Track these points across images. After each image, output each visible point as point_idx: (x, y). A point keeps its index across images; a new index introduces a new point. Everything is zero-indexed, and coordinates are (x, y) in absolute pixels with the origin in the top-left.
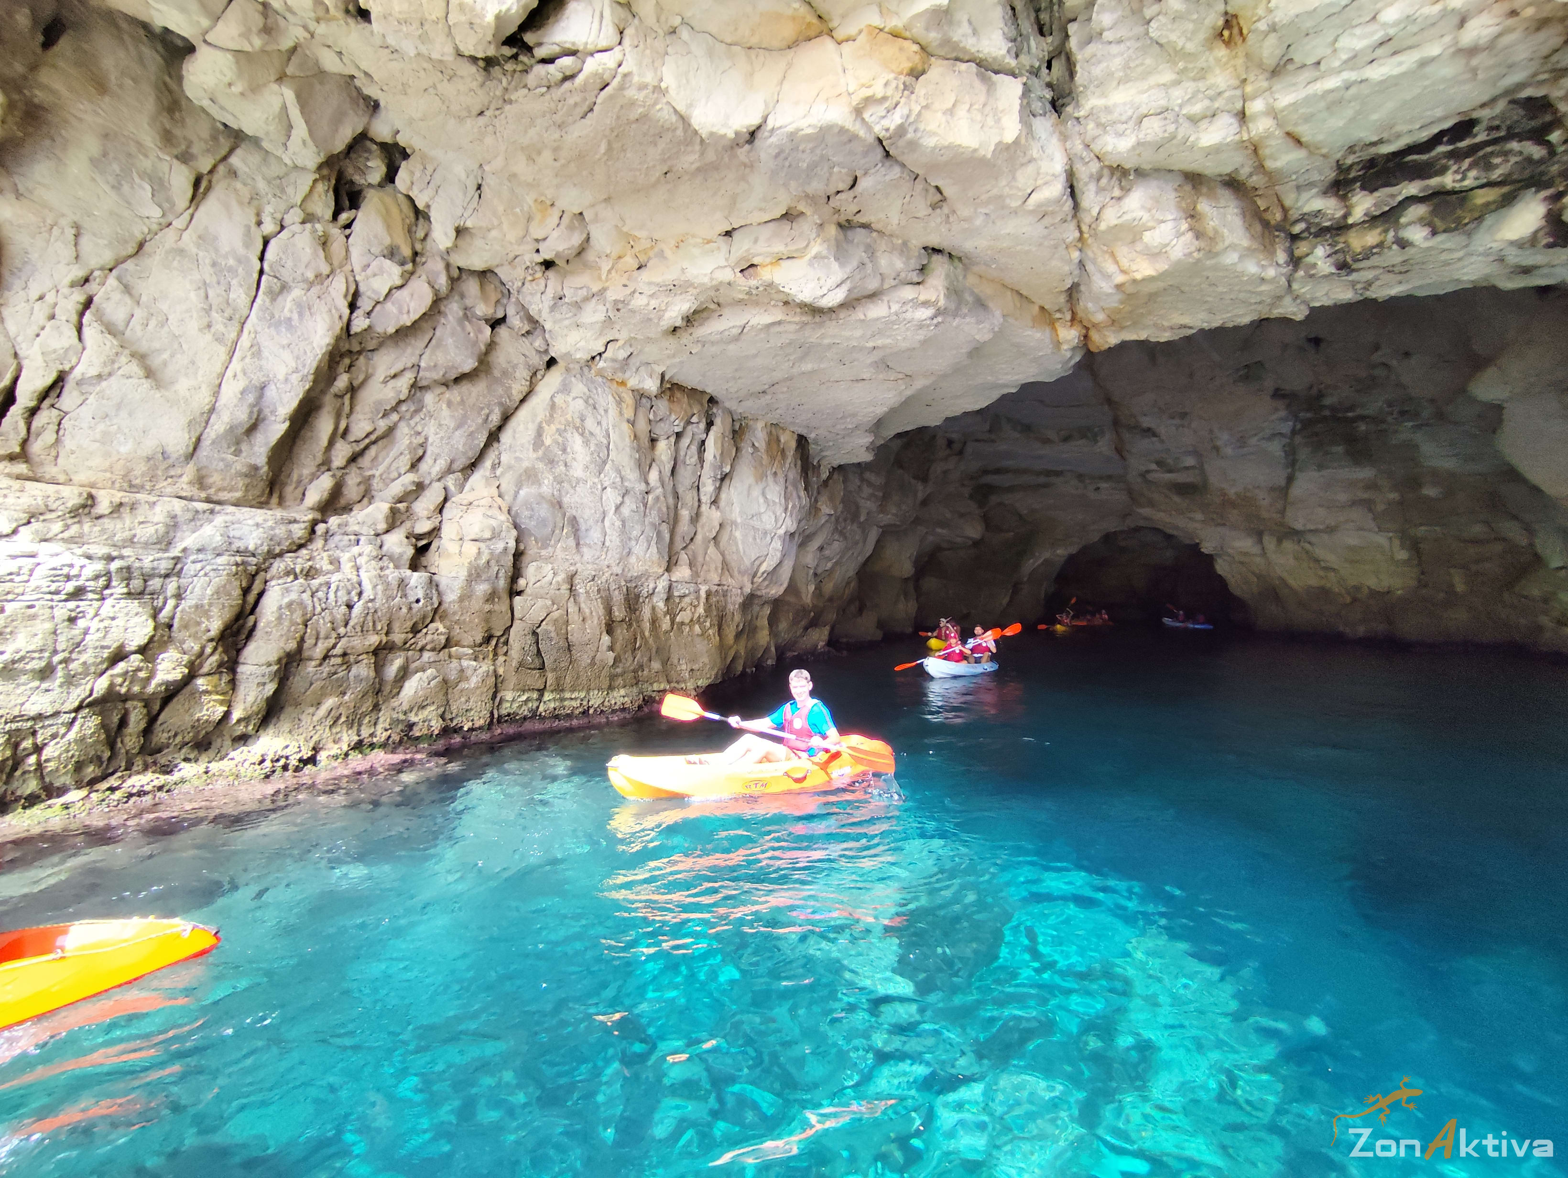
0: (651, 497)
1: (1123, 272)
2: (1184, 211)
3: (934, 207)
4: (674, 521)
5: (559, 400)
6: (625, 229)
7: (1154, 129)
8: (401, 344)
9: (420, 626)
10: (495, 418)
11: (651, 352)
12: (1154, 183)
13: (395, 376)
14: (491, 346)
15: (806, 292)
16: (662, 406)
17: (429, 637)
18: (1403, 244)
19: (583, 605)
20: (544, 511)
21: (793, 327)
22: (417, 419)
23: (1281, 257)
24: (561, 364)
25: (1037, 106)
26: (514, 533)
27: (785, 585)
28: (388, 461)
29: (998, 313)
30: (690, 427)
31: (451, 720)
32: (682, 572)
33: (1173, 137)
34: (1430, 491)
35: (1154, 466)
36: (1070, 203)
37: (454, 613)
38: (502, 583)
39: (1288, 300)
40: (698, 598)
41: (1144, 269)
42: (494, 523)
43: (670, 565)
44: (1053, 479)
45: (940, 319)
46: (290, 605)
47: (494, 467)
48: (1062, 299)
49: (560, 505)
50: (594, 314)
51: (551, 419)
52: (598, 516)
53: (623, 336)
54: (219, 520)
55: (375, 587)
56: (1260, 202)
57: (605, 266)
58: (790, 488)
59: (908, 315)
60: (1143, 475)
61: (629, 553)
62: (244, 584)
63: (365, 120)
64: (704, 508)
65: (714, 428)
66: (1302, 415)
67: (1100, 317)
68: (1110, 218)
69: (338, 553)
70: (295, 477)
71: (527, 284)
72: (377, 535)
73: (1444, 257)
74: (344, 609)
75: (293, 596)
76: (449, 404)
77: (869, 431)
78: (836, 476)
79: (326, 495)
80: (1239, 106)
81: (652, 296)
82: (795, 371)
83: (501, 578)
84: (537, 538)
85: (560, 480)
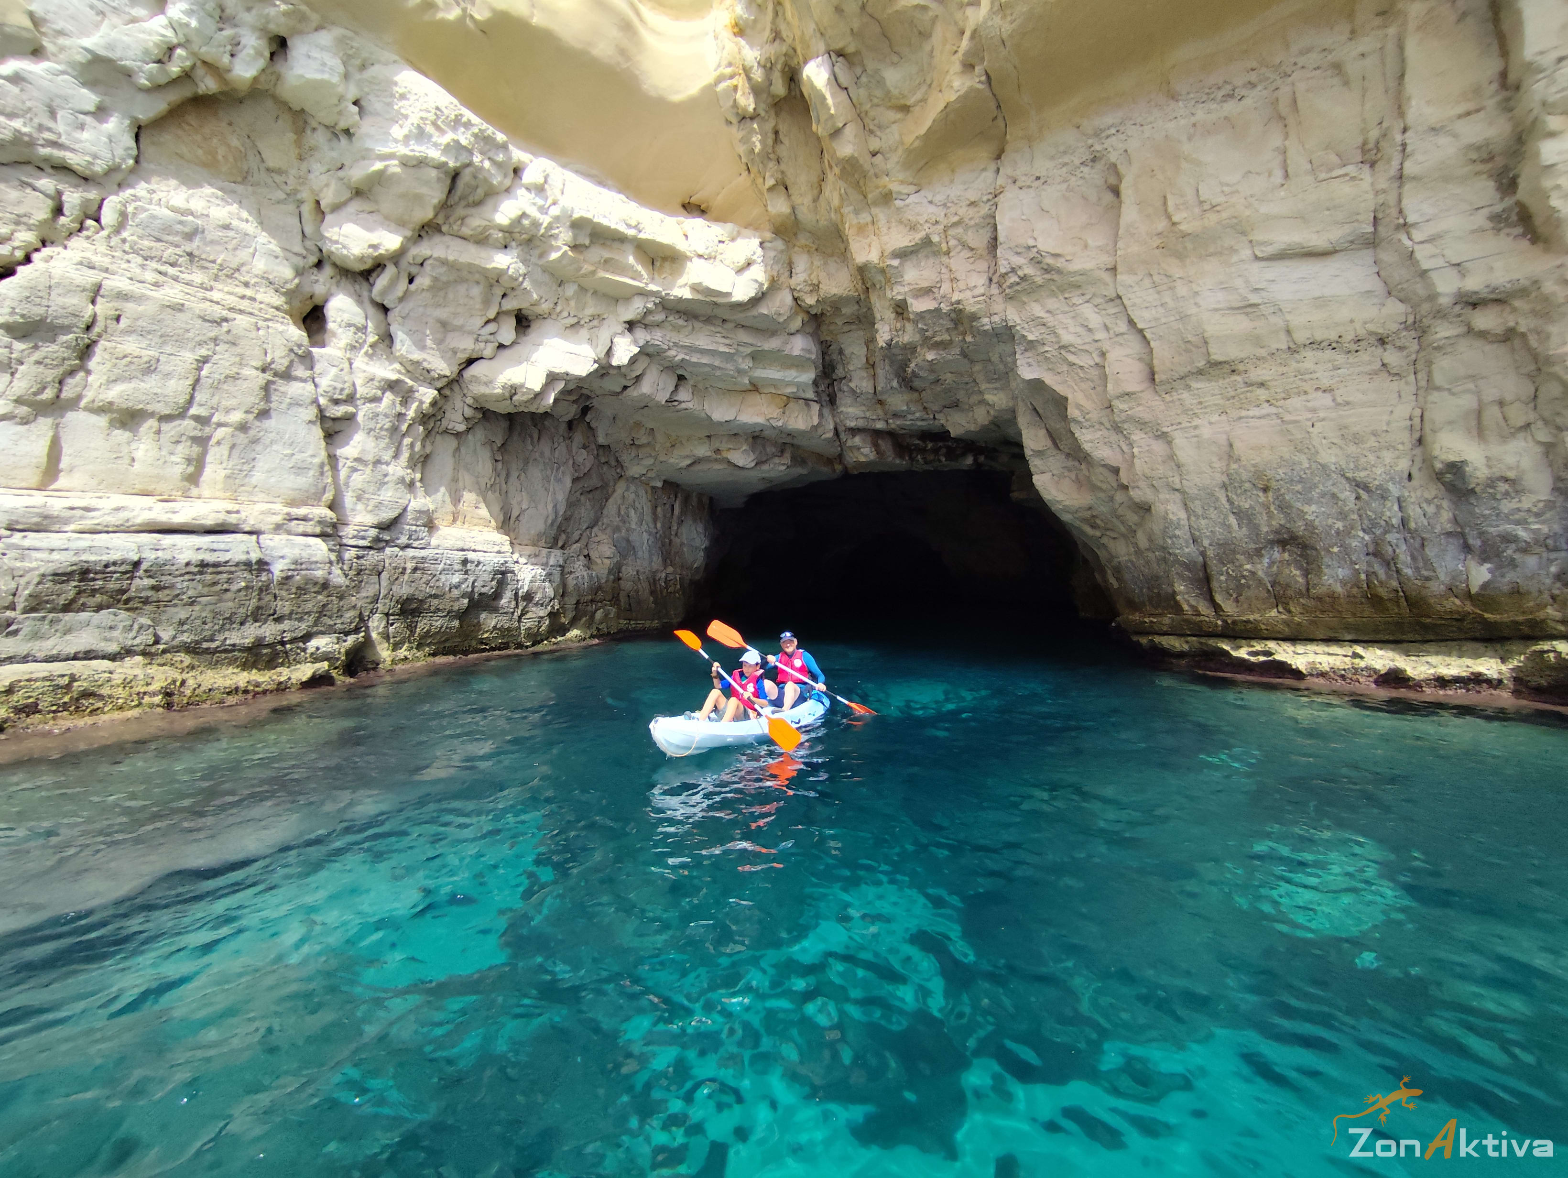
0: (658, 535)
1: (856, 458)
2: (874, 444)
3: (788, 436)
4: (664, 545)
5: (625, 494)
6: (667, 432)
7: (862, 421)
9: (597, 592)
10: (603, 504)
12: (863, 434)
15: (741, 463)
16: (661, 492)
17: (600, 597)
19: (642, 584)
20: (624, 544)
21: (730, 471)
24: (624, 478)
25: (825, 407)
26: (619, 555)
28: (572, 526)
29: (810, 464)
30: (670, 500)
31: (608, 629)
32: (669, 568)
33: (867, 423)
36: (836, 439)
37: (604, 587)
38: (615, 575)
39: (911, 468)
40: (676, 581)
41: (862, 459)
42: (610, 550)
43: (665, 565)
45: (787, 467)
47: (603, 525)
48: (836, 456)
49: (630, 541)
50: (647, 462)
51: (622, 502)
52: (641, 545)
53: (658, 470)
54: (553, 555)
55: (587, 578)
56: (898, 441)
57: (658, 447)
58: (706, 524)
59: (776, 467)
61: (652, 561)
64: (672, 538)
67: (849, 465)
68: (849, 443)
74: (582, 585)
75: (575, 581)
76: (589, 500)
77: (748, 496)
79: (563, 542)
80: (886, 419)
81: (675, 458)
82: (722, 480)
83: (616, 572)
84: (623, 556)
85: (628, 530)
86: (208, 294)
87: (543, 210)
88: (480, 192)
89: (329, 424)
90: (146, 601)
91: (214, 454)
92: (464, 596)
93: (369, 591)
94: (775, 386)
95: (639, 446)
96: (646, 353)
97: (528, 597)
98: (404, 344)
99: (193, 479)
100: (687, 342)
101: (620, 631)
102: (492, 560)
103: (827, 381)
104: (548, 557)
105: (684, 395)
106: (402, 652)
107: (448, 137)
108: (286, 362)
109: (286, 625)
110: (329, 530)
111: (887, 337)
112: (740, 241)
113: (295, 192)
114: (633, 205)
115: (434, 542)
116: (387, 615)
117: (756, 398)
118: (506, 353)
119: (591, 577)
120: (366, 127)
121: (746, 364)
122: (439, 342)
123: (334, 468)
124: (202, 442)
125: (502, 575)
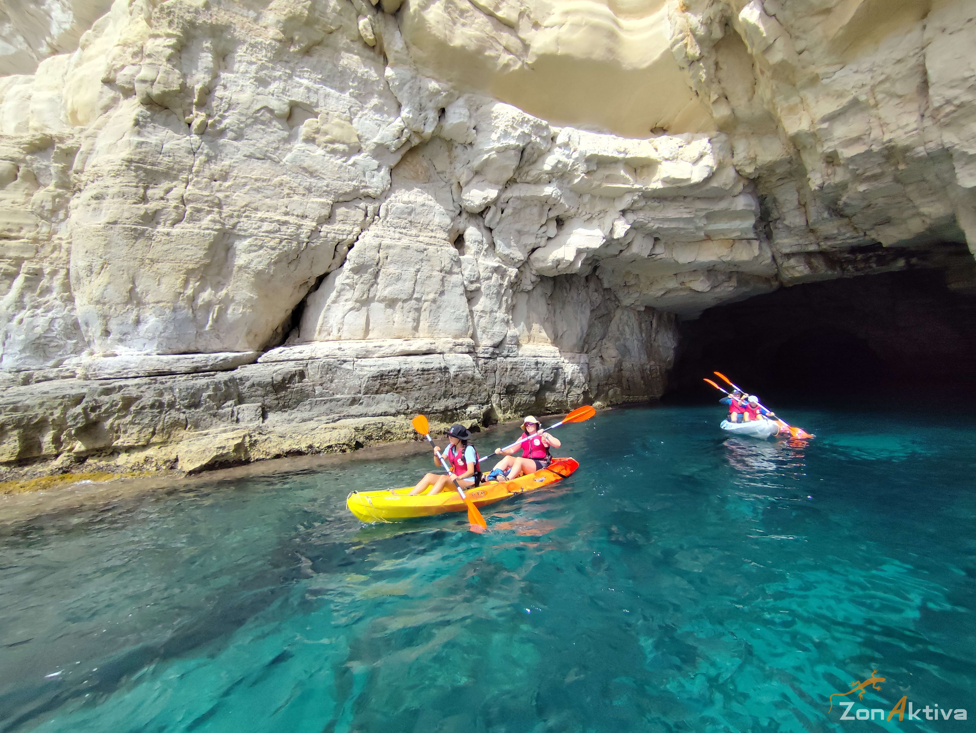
0: (643, 341)
1: (791, 275)
2: (807, 263)
3: (734, 267)
5: (621, 317)
6: (647, 275)
7: (795, 248)
9: (609, 379)
12: (797, 257)
15: (700, 289)
16: (644, 314)
17: (610, 382)
18: (871, 267)
19: (636, 373)
20: (623, 348)
21: (691, 296)
23: (838, 269)
24: (621, 307)
29: (752, 284)
30: (650, 318)
32: (652, 362)
33: (801, 248)
36: (773, 263)
39: (845, 276)
40: (656, 370)
41: (797, 275)
42: (616, 353)
43: (649, 361)
45: (735, 288)
47: (609, 337)
48: (773, 278)
49: (626, 346)
50: (635, 295)
51: (620, 322)
52: (634, 348)
53: (642, 300)
56: (830, 256)
57: (641, 285)
58: (674, 332)
59: (726, 289)
61: (640, 358)
64: (652, 342)
67: (785, 281)
68: (786, 264)
71: (619, 290)
73: (886, 268)
80: (817, 243)
81: (655, 291)
83: (619, 366)
84: (623, 356)
85: (624, 339)
86: (418, 239)
87: (569, 156)
88: (536, 155)
89: (469, 294)
90: (403, 389)
91: (424, 315)
92: (537, 382)
93: (490, 381)
94: (723, 234)
95: (629, 286)
96: (635, 228)
97: (571, 382)
98: (501, 247)
99: (416, 329)
100: (661, 216)
101: (624, 402)
102: (551, 362)
103: (764, 224)
104: (580, 358)
105: (659, 250)
106: (508, 415)
107: (520, 130)
108: (450, 266)
109: (457, 400)
110: (472, 350)
111: (819, 182)
112: (694, 143)
113: (449, 180)
114: (621, 139)
115: (520, 353)
116: (500, 394)
117: (710, 244)
118: (552, 242)
119: (605, 370)
120: (480, 138)
121: (701, 223)
122: (517, 242)
123: (472, 317)
124: (418, 310)
125: (557, 370)
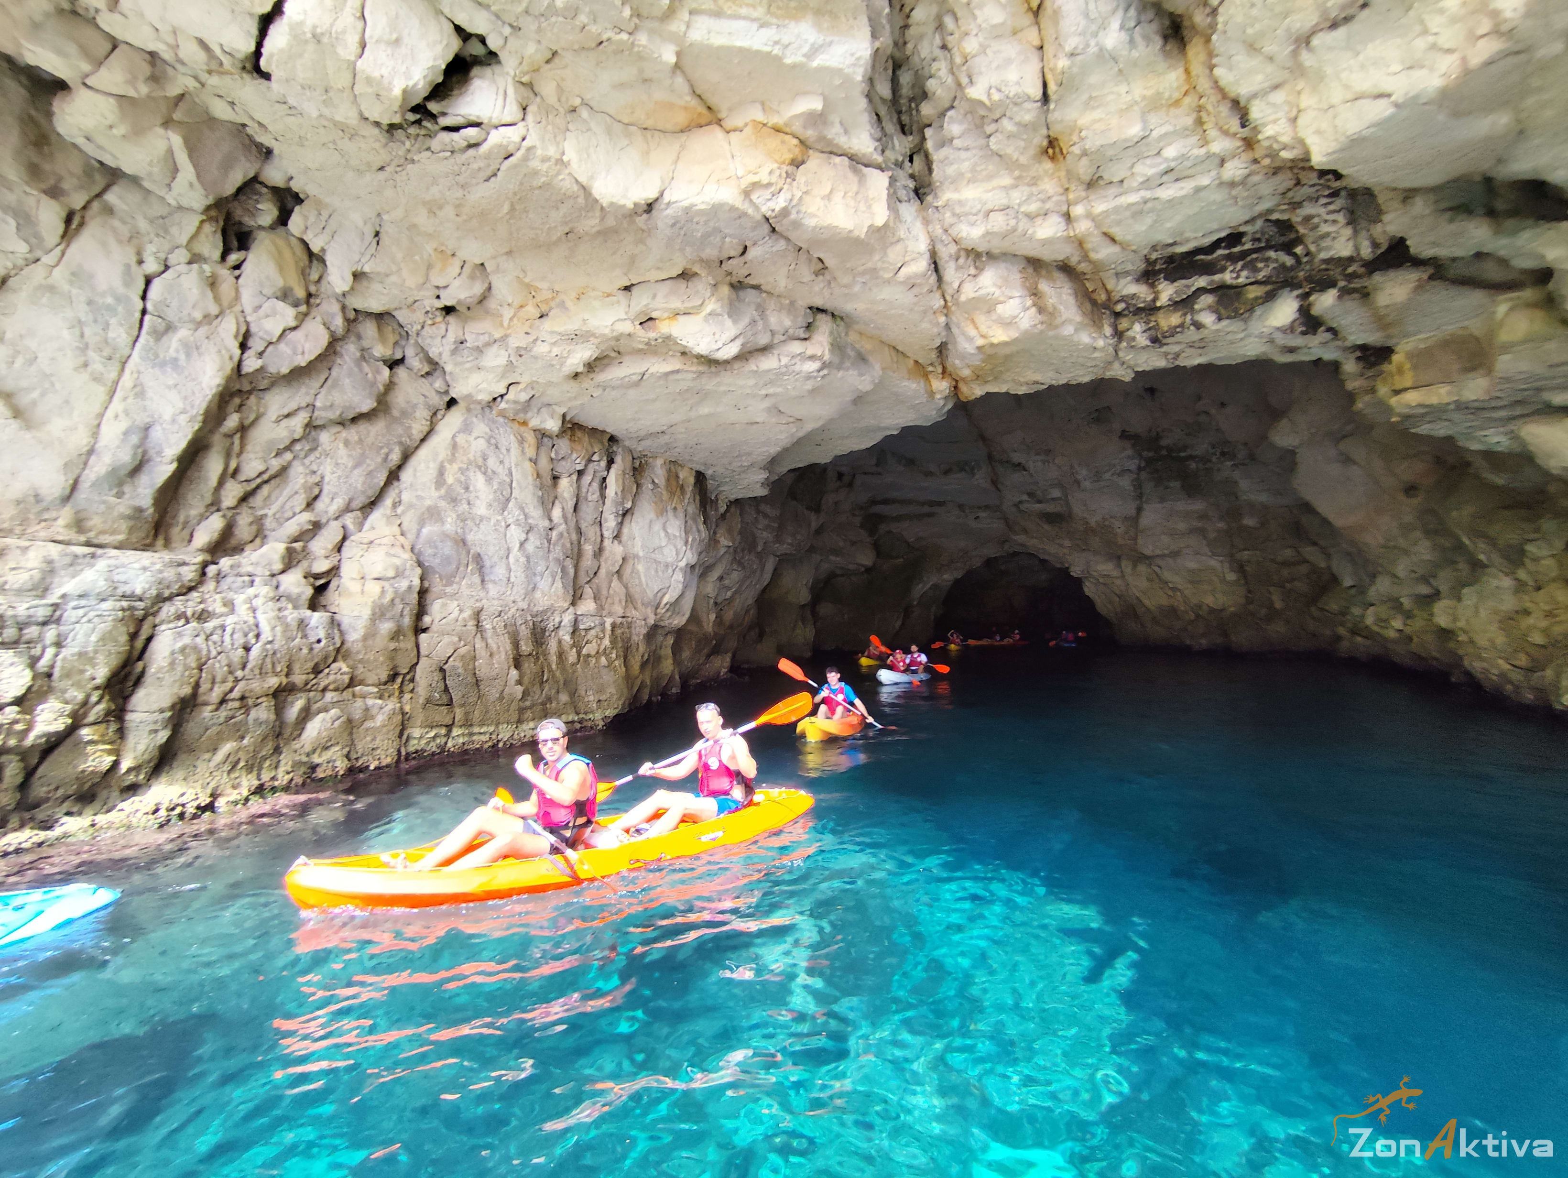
0: (554, 534)
1: (983, 336)
2: (1028, 289)
3: (817, 274)
4: (577, 556)
5: (461, 439)
6: (527, 280)
7: (998, 222)
8: (295, 384)
9: (322, 667)
10: (395, 457)
11: (553, 394)
12: (1003, 265)
13: (288, 416)
14: (390, 386)
15: (702, 346)
16: (564, 445)
17: (332, 678)
18: (1198, 326)
19: (490, 641)
20: (448, 549)
21: (690, 376)
22: (312, 457)
23: (1108, 330)
24: (462, 404)
25: (902, 194)
26: (419, 571)
27: (687, 615)
28: (281, 500)
29: (877, 367)
30: (591, 465)
31: (357, 759)
32: (587, 606)
33: (1014, 230)
34: (1249, 522)
35: (1025, 497)
36: (933, 278)
37: (358, 653)
38: (407, 621)
39: (1116, 365)
40: (603, 631)
41: (1000, 335)
42: (398, 562)
43: (576, 598)
44: (935, 509)
45: (825, 372)
46: (183, 650)
47: (395, 505)
48: (934, 355)
49: (464, 542)
50: (496, 358)
51: (452, 459)
52: (503, 552)
53: (525, 379)
54: (101, 564)
55: (273, 629)
56: (1088, 285)
57: (507, 313)
58: (690, 522)
59: (797, 368)
60: (1017, 505)
61: (534, 588)
62: (132, 630)
63: (257, 166)
64: (607, 543)
65: (614, 466)
66: (1145, 454)
67: (966, 372)
68: (968, 292)
69: (231, 595)
70: (181, 518)
71: (427, 328)
72: (273, 575)
73: (1230, 337)
74: (241, 652)
75: (187, 640)
76: (347, 443)
77: (764, 468)
78: (733, 509)
79: (216, 536)
80: (1064, 208)
81: (555, 343)
82: (693, 414)
83: (406, 616)
84: (447, 577)
85: (463, 519)
95: (464, 315)
117: (718, 142)
